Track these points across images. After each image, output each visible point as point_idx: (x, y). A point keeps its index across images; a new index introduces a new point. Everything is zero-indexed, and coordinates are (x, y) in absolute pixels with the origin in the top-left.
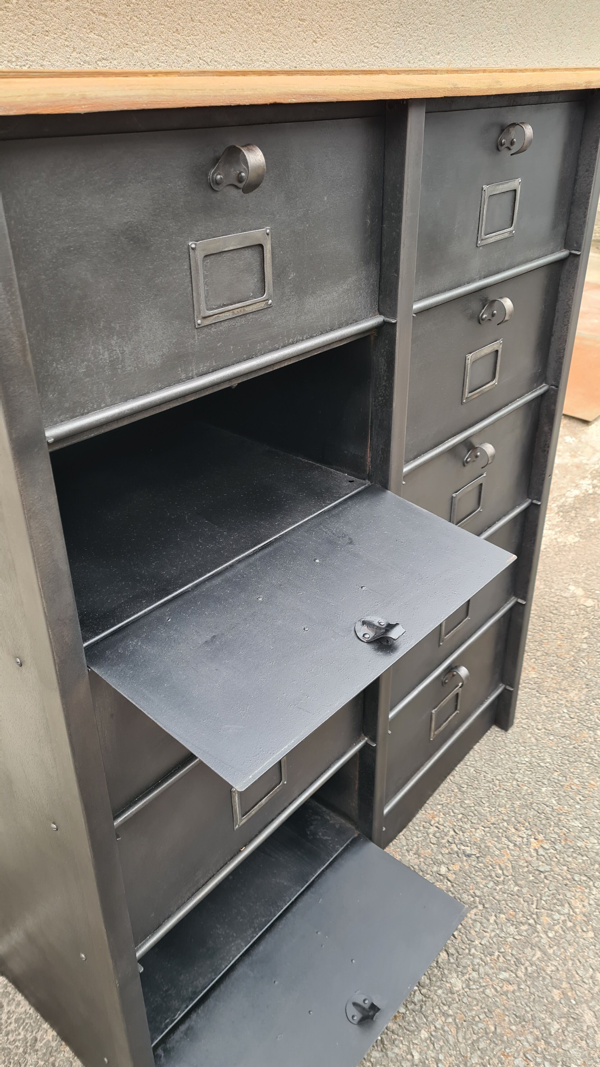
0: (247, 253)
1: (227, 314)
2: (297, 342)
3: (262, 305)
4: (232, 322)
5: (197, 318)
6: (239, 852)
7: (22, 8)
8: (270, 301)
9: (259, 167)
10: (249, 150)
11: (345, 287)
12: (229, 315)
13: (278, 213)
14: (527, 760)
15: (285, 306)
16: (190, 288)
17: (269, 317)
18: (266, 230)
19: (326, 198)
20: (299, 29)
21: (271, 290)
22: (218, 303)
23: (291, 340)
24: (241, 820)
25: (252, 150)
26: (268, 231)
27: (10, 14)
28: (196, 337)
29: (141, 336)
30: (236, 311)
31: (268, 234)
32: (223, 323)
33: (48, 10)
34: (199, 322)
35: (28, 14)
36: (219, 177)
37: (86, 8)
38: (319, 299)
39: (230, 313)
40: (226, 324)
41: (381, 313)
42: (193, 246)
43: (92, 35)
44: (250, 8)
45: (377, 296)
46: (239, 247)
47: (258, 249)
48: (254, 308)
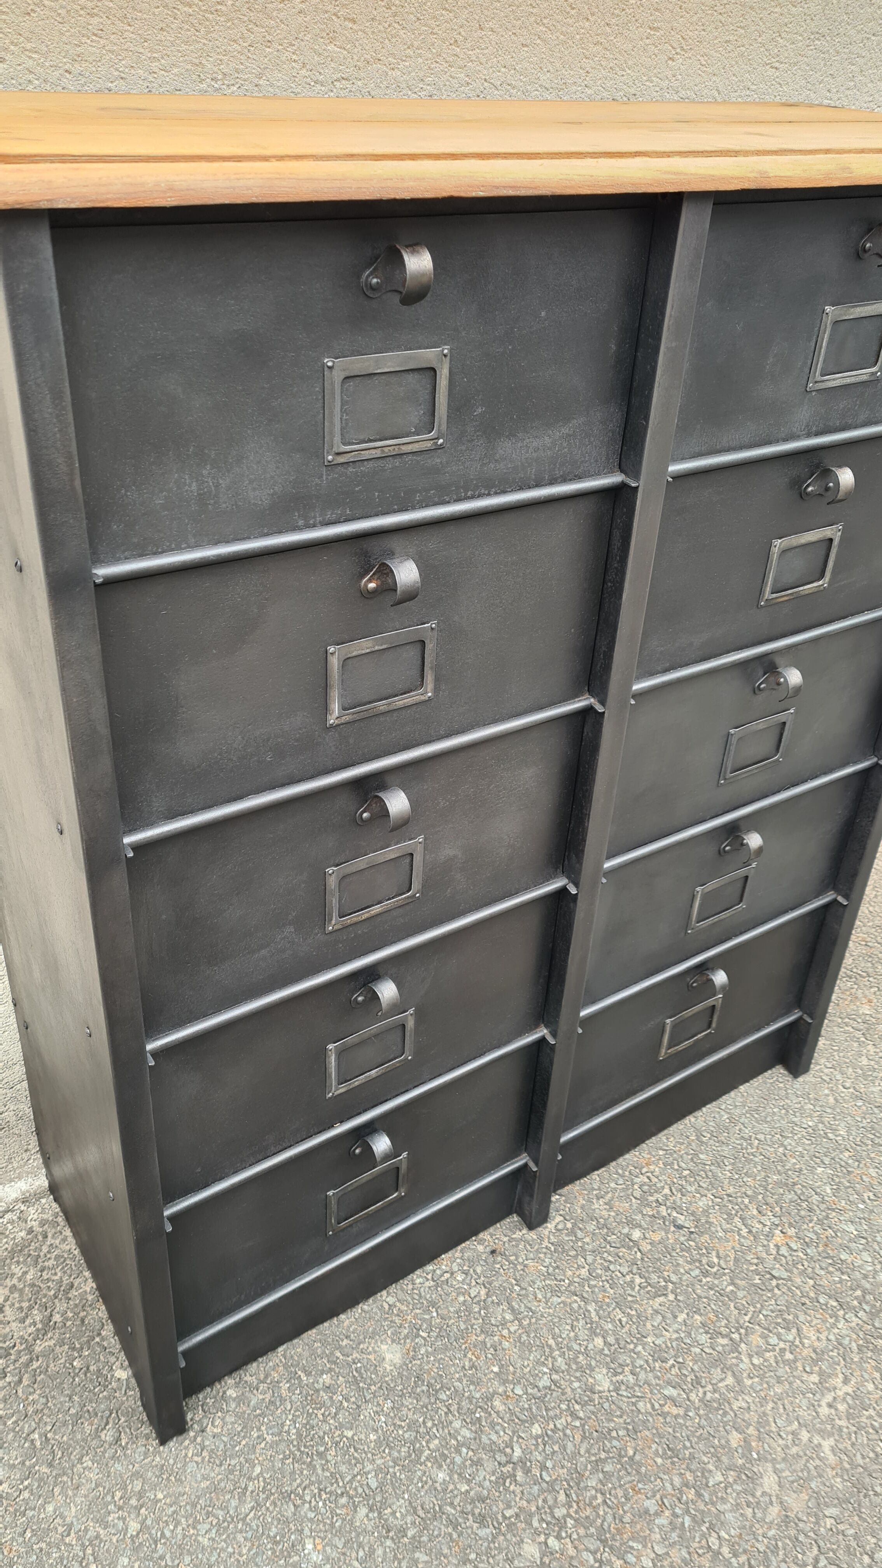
0: (411, 378)
1: (373, 452)
2: (479, 497)
3: (429, 445)
4: (380, 463)
5: (328, 452)
6: (331, 1126)
7: (239, 11)
8: (441, 441)
9: (423, 275)
10: (413, 252)
11: (565, 430)
12: (377, 453)
13: (464, 329)
14: (810, 1123)
15: (464, 448)
16: (321, 415)
17: (439, 461)
18: (443, 350)
19: (543, 314)
20: (648, 41)
21: (444, 427)
22: (362, 437)
23: (469, 493)
24: (337, 1089)
25: (418, 252)
26: (446, 351)
27: (222, 19)
28: (324, 477)
29: (245, 468)
30: (386, 449)
31: (445, 356)
32: (366, 463)
33: (275, 14)
34: (330, 458)
35: (246, 19)
36: (375, 280)
37: (327, 12)
38: (520, 444)
39: (378, 451)
40: (371, 464)
41: (622, 471)
42: (330, 364)
43: (331, 47)
44: (573, 12)
45: (618, 447)
46: (398, 369)
47: (433, 373)
48: (415, 447)
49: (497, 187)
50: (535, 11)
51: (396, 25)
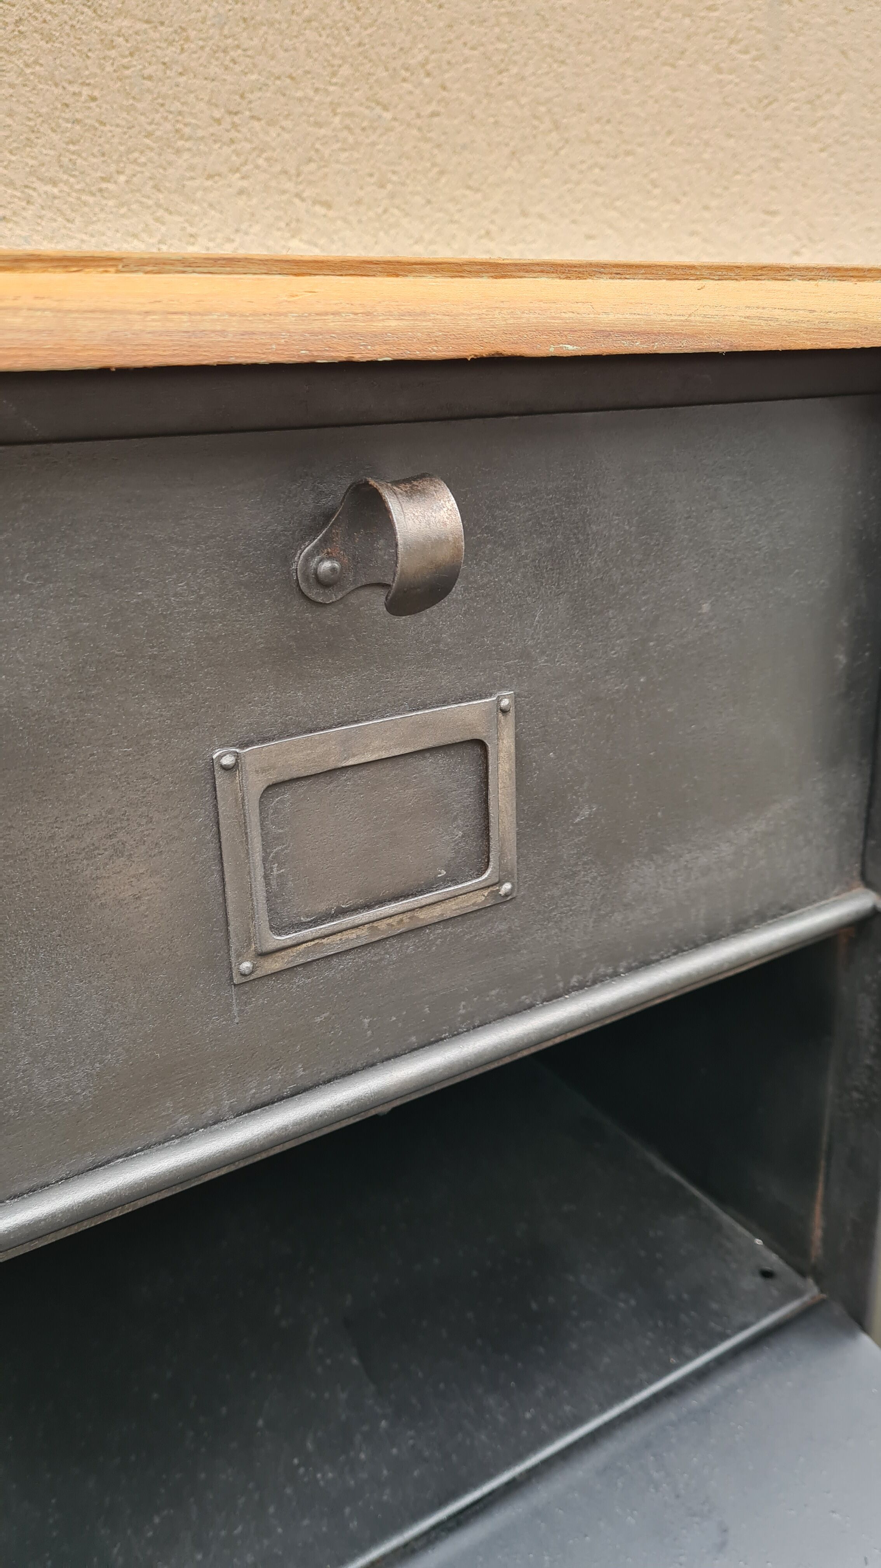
0: (429, 766)
1: (352, 935)
2: (594, 982)
3: (480, 898)
4: (370, 955)
5: (239, 956)
7: (139, 191)
8: (507, 886)
9: (439, 542)
10: (411, 494)
11: (759, 826)
12: (363, 936)
13: (543, 652)
15: (556, 892)
16: (216, 876)
17: (503, 926)
18: (499, 701)
19: (706, 607)
21: (512, 856)
22: (322, 907)
23: (574, 981)
25: (423, 492)
26: (505, 703)
27: (111, 203)
28: (235, 1009)
29: (18, 1028)
30: (382, 925)
31: (504, 711)
32: (335, 961)
33: (199, 194)
34: (246, 966)
35: (150, 202)
36: (327, 565)
37: (284, 192)
38: (673, 866)
39: (364, 932)
40: (348, 962)
41: (868, 883)
42: (228, 760)
45: (857, 842)
46: (396, 752)
47: (478, 750)
48: (451, 909)
49: (606, 334)
50: (602, 189)
51: (396, 212)
